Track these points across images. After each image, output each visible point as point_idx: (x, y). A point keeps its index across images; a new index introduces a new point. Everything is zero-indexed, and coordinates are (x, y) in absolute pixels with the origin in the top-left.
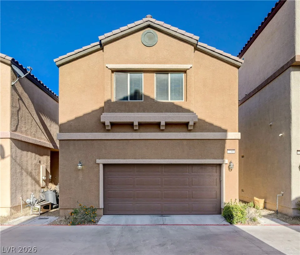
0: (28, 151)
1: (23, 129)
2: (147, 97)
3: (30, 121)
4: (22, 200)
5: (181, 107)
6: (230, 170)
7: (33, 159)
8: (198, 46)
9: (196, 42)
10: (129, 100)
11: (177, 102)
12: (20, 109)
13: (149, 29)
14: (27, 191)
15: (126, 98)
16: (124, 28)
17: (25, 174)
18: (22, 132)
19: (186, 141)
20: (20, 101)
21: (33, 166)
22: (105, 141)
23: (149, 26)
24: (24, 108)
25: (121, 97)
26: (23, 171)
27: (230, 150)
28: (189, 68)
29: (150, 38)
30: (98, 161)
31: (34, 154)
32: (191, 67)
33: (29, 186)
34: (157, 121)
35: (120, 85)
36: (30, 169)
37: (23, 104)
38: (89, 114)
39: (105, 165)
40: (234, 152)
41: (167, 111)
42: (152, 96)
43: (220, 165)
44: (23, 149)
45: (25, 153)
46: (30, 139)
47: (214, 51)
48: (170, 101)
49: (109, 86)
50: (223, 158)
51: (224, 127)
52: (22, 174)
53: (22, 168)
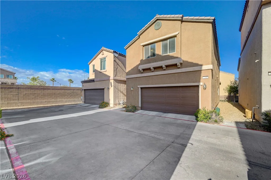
0: (121, 83)
1: (119, 75)
2: (158, 55)
3: (122, 72)
4: (118, 102)
5: (173, 56)
6: (205, 89)
7: (123, 86)
8: (183, 20)
9: (181, 18)
10: (150, 58)
11: (171, 54)
12: (117, 68)
13: (158, 21)
14: (121, 99)
15: (149, 57)
16: (147, 26)
17: (119, 92)
18: (118, 77)
19: (177, 74)
20: (118, 65)
21: (124, 89)
22: (141, 78)
23: (158, 20)
24: (119, 67)
25: (147, 57)
26: (119, 91)
27: (205, 76)
28: (177, 34)
29: (158, 25)
30: (138, 86)
31: (124, 85)
32: (179, 33)
33: (121, 97)
34: (161, 65)
35: (147, 51)
36: (122, 90)
37: (119, 66)
38: (135, 67)
39: (141, 88)
40: (208, 78)
41: (166, 60)
42: (160, 54)
43: (198, 86)
44: (119, 83)
45: (120, 84)
46: (122, 79)
47: (193, 19)
48: (168, 54)
49: (142, 54)
50: (199, 82)
51: (200, 63)
52: (118, 92)
53: (118, 90)
